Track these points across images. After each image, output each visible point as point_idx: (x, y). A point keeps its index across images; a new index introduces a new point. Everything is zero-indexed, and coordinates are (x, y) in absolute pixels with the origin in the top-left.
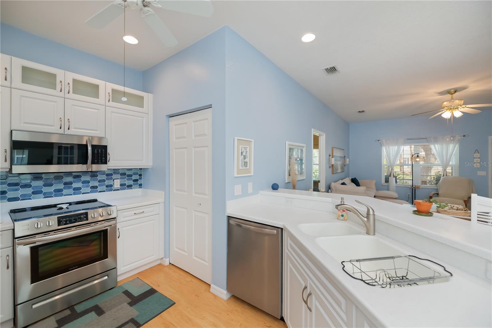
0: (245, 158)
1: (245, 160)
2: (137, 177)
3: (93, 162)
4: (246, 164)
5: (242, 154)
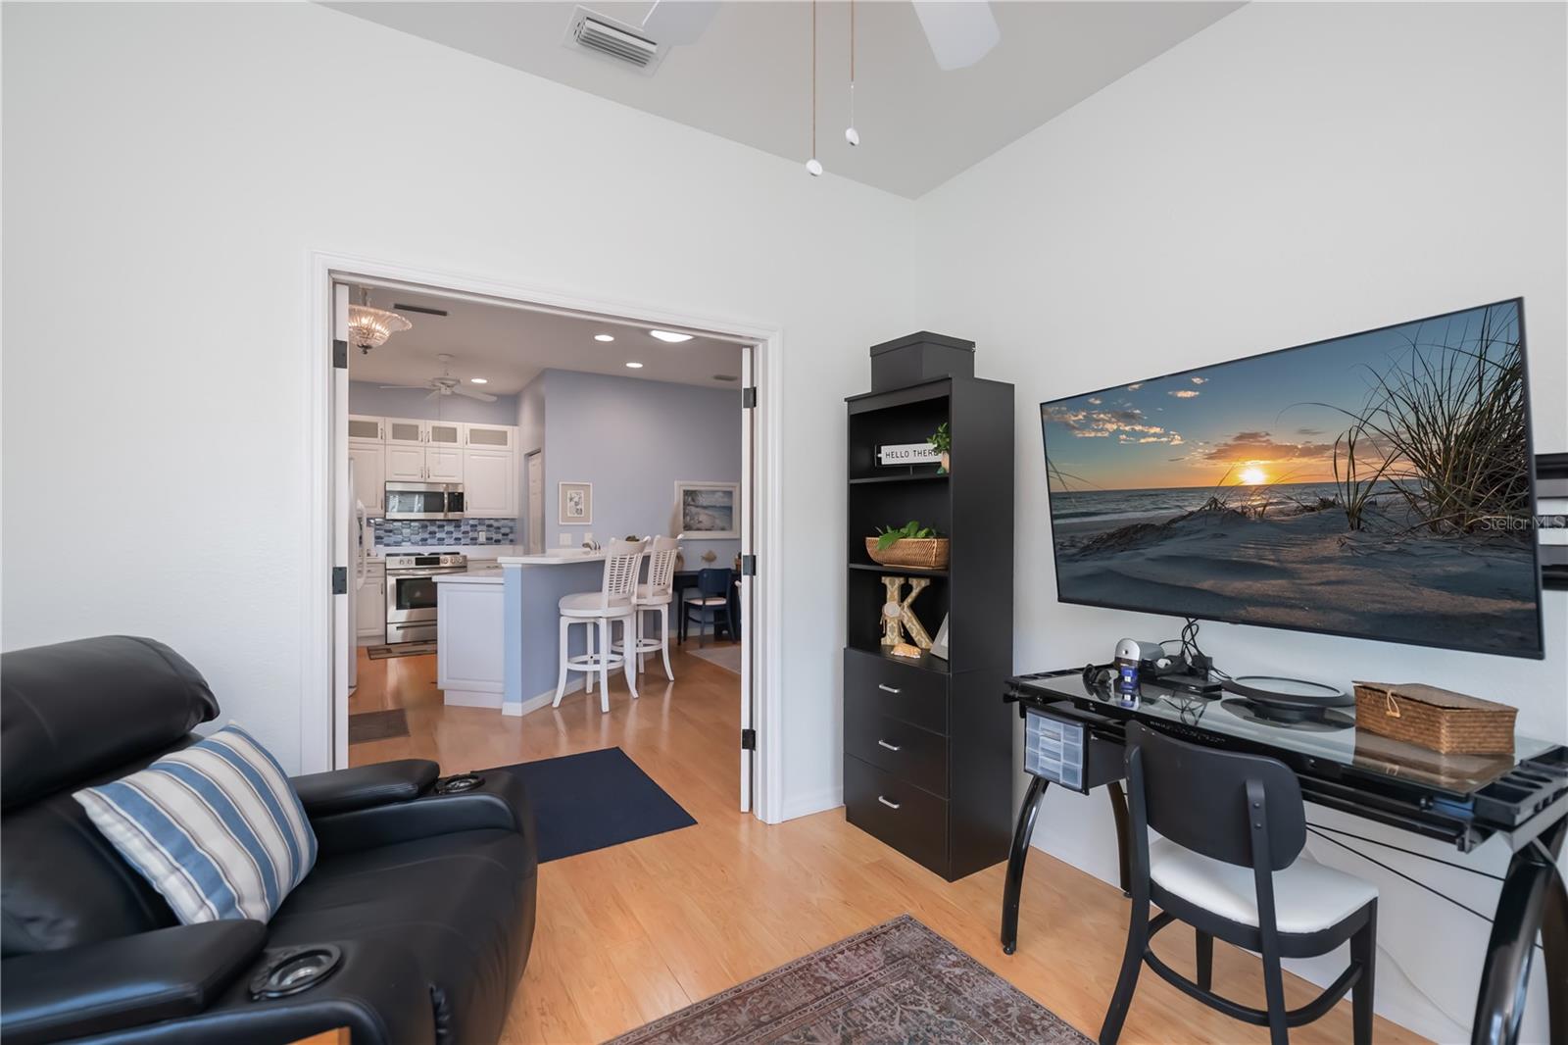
0: (577, 504)
1: (578, 507)
2: (507, 530)
3: (450, 510)
4: (579, 511)
5: (571, 499)
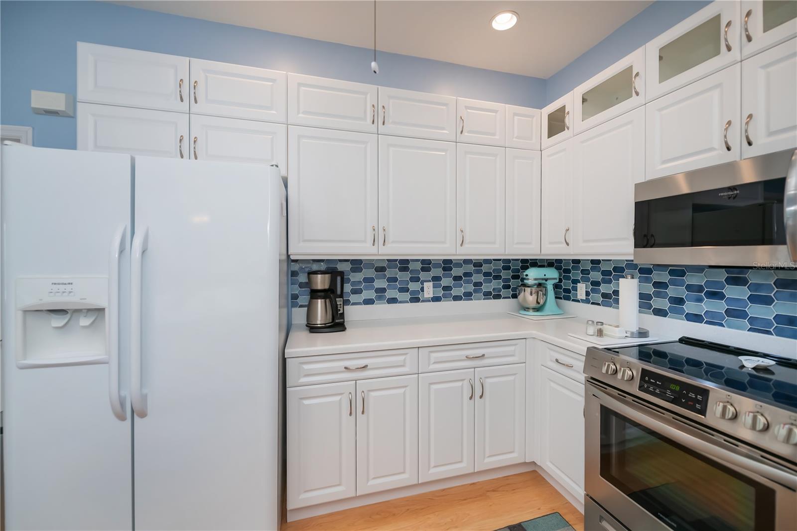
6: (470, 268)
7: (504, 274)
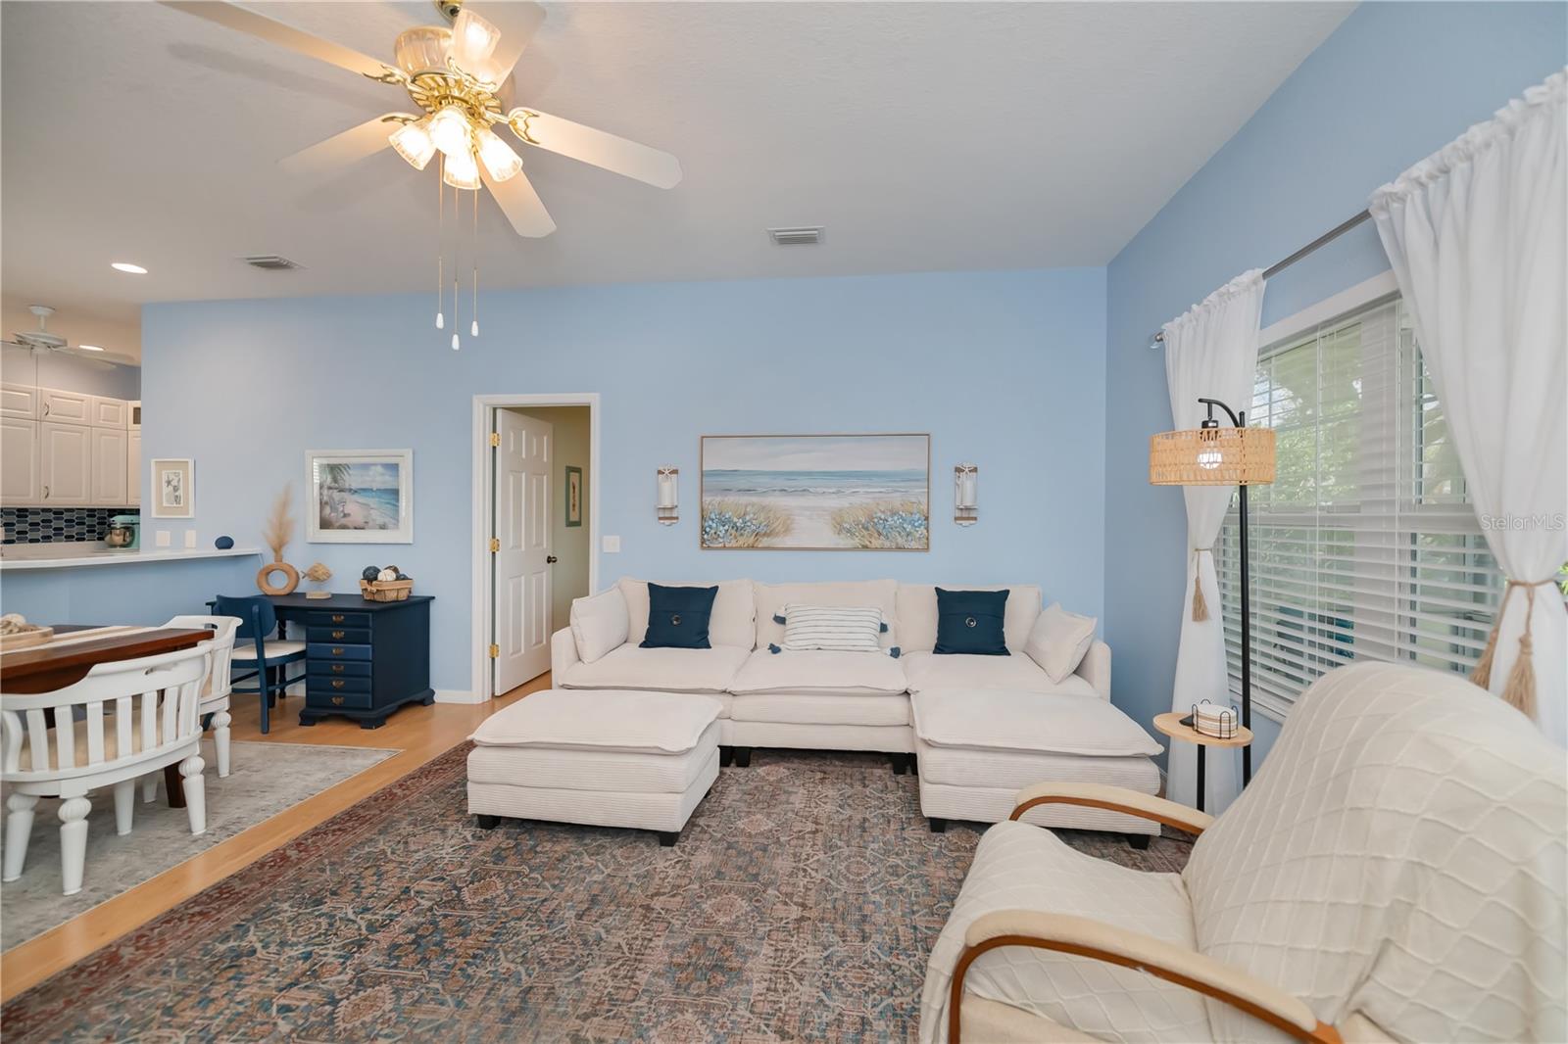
0: (176, 489)
1: (177, 494)
4: (177, 499)
5: (169, 483)
6: (52, 516)
7: (88, 521)
